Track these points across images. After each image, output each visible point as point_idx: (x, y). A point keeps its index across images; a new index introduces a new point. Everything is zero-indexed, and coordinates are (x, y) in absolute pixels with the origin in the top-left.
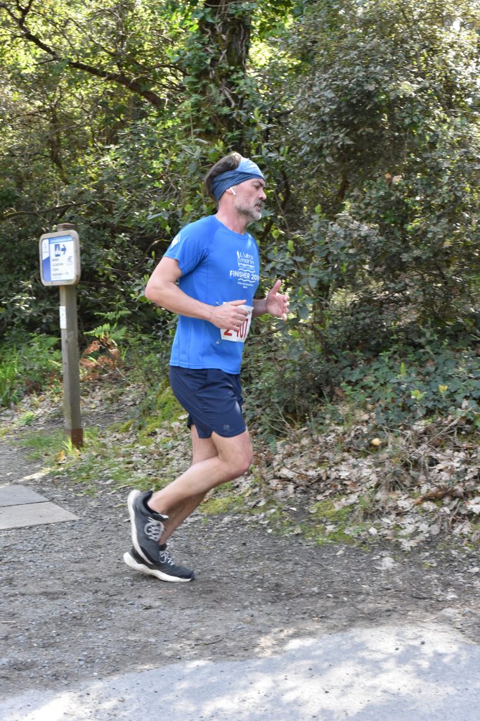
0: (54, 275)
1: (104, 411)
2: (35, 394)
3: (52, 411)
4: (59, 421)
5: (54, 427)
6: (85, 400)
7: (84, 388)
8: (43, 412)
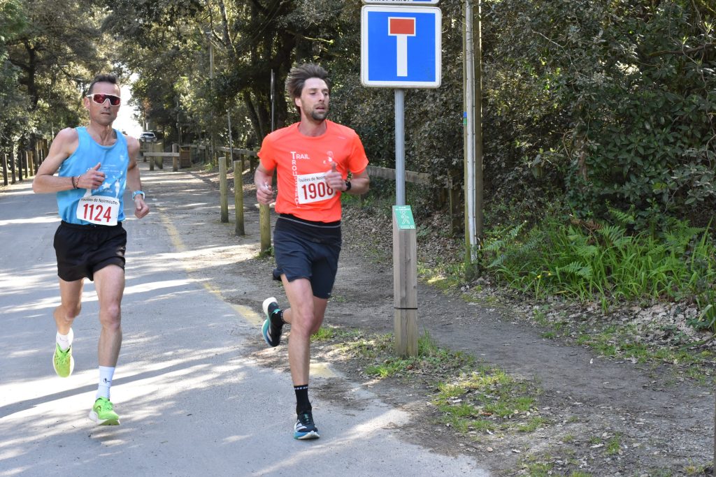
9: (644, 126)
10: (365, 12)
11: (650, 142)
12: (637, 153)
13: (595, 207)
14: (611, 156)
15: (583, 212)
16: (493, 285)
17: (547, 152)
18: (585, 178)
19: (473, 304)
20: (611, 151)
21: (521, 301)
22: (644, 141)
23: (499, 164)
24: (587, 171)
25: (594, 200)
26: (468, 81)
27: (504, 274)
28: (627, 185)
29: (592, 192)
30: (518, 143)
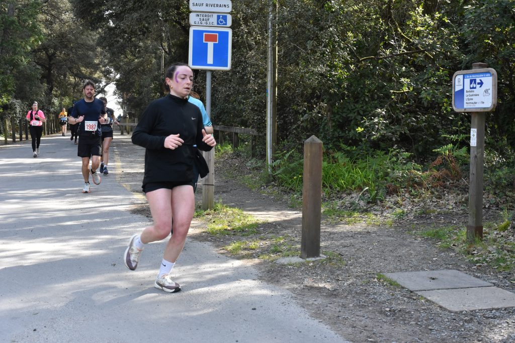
0: (467, 103)
1: (461, 212)
2: (395, 195)
3: (416, 209)
4: (427, 218)
5: (425, 221)
6: (441, 202)
7: (435, 193)
8: (410, 209)
9: (364, 99)
10: (191, 30)
11: (367, 108)
12: (359, 114)
13: (335, 143)
14: (344, 115)
15: (329, 146)
16: (277, 186)
17: (311, 112)
18: (330, 128)
19: (264, 194)
20: (344, 112)
21: (289, 193)
23: (290, 120)
24: (332, 123)
25: (335, 140)
26: (269, 72)
27: (281, 178)
28: (352, 131)
29: (333, 135)
30: (295, 107)
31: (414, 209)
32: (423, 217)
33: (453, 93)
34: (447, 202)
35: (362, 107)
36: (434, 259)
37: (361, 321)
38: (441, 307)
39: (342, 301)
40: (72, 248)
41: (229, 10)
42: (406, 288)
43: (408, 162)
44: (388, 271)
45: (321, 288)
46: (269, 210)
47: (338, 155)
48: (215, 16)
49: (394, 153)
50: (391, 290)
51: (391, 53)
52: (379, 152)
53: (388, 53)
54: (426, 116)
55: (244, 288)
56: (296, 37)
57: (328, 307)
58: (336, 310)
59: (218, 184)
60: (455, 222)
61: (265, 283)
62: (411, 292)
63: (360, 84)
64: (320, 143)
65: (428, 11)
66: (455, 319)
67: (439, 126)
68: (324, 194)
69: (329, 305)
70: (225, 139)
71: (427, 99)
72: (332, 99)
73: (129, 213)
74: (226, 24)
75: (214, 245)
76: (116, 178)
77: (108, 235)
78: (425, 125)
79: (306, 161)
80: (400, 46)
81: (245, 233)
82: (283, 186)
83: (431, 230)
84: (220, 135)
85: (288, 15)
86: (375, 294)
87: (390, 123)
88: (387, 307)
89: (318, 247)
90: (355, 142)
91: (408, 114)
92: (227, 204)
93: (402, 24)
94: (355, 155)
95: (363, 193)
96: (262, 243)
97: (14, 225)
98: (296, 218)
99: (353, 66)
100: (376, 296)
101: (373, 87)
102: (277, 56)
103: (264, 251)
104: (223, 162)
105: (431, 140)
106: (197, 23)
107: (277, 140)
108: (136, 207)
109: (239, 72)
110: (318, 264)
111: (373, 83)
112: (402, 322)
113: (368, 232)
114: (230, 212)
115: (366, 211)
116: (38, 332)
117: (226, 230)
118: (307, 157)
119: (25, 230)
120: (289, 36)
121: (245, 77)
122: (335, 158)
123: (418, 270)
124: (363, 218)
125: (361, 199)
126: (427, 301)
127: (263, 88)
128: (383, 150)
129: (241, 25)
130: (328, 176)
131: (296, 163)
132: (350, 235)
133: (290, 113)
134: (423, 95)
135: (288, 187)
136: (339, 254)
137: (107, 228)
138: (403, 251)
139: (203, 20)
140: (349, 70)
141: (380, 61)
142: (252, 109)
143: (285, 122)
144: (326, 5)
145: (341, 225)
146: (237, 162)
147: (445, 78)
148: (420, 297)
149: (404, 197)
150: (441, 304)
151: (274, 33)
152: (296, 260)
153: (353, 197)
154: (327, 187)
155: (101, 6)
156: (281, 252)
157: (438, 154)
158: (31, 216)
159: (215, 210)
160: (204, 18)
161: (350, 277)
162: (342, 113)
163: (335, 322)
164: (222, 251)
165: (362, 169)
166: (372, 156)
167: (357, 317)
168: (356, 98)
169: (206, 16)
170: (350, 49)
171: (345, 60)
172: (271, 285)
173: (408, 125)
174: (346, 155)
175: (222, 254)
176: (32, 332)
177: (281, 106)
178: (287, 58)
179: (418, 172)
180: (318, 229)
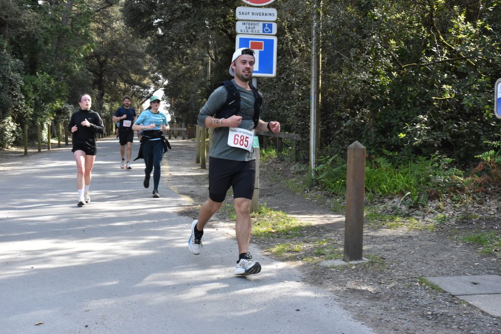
2: (437, 200)
3: (458, 214)
4: (468, 223)
5: (467, 226)
6: (483, 207)
7: (477, 198)
8: (451, 215)
9: (407, 106)
10: (238, 38)
11: (409, 114)
12: (401, 120)
13: (377, 149)
14: (386, 121)
15: (371, 151)
16: (320, 190)
17: (353, 118)
18: (373, 134)
19: (307, 198)
20: (387, 118)
21: (332, 197)
22: (406, 114)
23: (333, 125)
24: (374, 129)
25: (377, 145)
26: (313, 79)
27: (324, 182)
28: (394, 137)
29: (376, 140)
30: (338, 113)
31: (456, 215)
32: (464, 222)
33: (495, 100)
34: (489, 208)
35: (405, 113)
36: (476, 264)
37: (403, 324)
38: (483, 312)
39: (384, 304)
40: (122, 248)
41: (275, 18)
42: (448, 293)
43: (449, 167)
44: (430, 276)
45: (363, 291)
46: (312, 214)
47: (380, 160)
48: (261, 24)
49: (436, 158)
50: (433, 294)
51: (433, 60)
52: (421, 157)
53: (430, 60)
54: (468, 122)
55: (289, 290)
56: (339, 45)
57: (371, 310)
58: (378, 313)
59: (263, 188)
60: (497, 228)
61: (309, 285)
62: (453, 296)
63: (401, 91)
64: (364, 149)
65: (470, 18)
66: (497, 324)
67: (481, 133)
68: (366, 198)
69: (371, 308)
70: (269, 144)
71: (469, 105)
72: (375, 105)
73: (176, 215)
74: (271, 32)
75: (259, 247)
76: (164, 181)
77: (156, 235)
78: (467, 132)
79: (350, 166)
80: (442, 53)
81: (289, 236)
82: (326, 190)
83: (473, 235)
84: (265, 139)
85: (332, 23)
86: (417, 297)
87: (432, 129)
88: (429, 311)
89: (361, 250)
90: (397, 147)
91: (450, 120)
92: (271, 207)
93: (444, 32)
94: (397, 160)
95: (405, 198)
96: (305, 246)
97: (68, 225)
98: (339, 222)
99: (395, 73)
100: (418, 300)
101: (414, 94)
102: (321, 63)
103: (308, 254)
104: (267, 166)
105: (473, 146)
106: (243, 31)
107: (320, 145)
108: (183, 209)
109: (283, 78)
110: (360, 267)
111: (415, 90)
112: (443, 326)
113: (410, 237)
114: (274, 215)
115: (408, 216)
116: (90, 328)
117: (270, 232)
118: (350, 162)
119: (78, 230)
120: (333, 44)
121: (290, 84)
122: (377, 164)
123: (460, 275)
124: (404, 222)
125: (403, 203)
126: (469, 305)
127: (307, 94)
128: (425, 156)
129: (285, 33)
130: (370, 181)
131: (339, 168)
132: (392, 239)
133: (333, 119)
134: (465, 102)
135: (331, 192)
136: (382, 258)
137: (155, 229)
138: (445, 256)
139: (249, 28)
140: (391, 76)
141: (422, 68)
142: (296, 115)
143: (328, 128)
144: (369, 14)
145: (383, 230)
146: (280, 167)
147: (487, 85)
148: (462, 301)
149: (445, 202)
150: (483, 308)
151: (317, 41)
152: (339, 263)
153: (395, 202)
154: (369, 192)
155: (150, 15)
156: (324, 254)
157: (480, 160)
158: (83, 216)
159: (259, 213)
160: (250, 26)
161: (392, 281)
162: (384, 119)
163: (377, 323)
164: (267, 253)
165: (404, 174)
166: (414, 161)
167: (399, 320)
168: (398, 104)
169: (251, 25)
170: (393, 56)
171: (387, 67)
172: (314, 287)
173: (449, 131)
174: (389, 160)
175: (266, 256)
176: (84, 329)
177: (324, 111)
178: (332, 65)
179: (460, 178)
180: (361, 232)
